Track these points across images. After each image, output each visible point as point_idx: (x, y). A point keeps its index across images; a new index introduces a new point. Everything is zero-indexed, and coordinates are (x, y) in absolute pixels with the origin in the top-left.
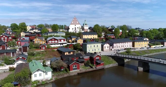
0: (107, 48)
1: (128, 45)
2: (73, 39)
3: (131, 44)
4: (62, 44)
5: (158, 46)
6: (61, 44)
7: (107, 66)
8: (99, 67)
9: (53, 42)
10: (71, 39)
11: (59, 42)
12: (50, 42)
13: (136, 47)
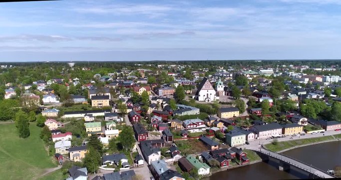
0: (251, 138)
1: (277, 132)
2: (212, 122)
3: (280, 130)
4: (201, 128)
5: (316, 131)
6: (199, 128)
7: (251, 163)
8: (245, 164)
9: (192, 126)
10: (210, 121)
11: (198, 127)
12: (189, 127)
13: (286, 134)
